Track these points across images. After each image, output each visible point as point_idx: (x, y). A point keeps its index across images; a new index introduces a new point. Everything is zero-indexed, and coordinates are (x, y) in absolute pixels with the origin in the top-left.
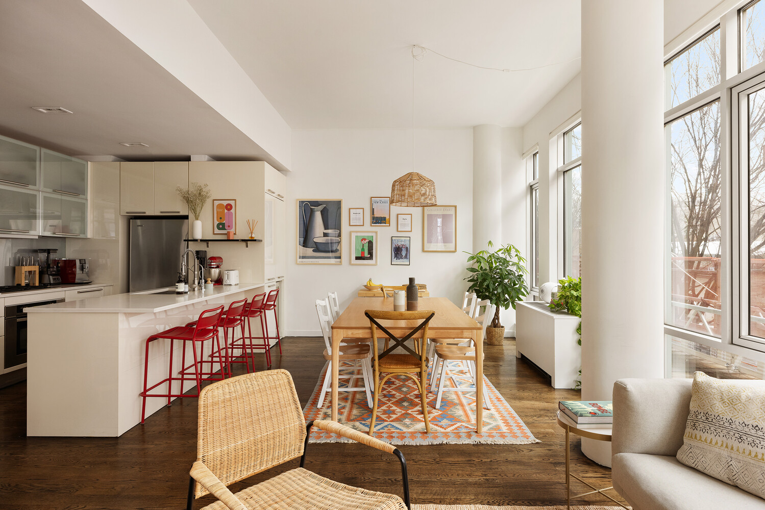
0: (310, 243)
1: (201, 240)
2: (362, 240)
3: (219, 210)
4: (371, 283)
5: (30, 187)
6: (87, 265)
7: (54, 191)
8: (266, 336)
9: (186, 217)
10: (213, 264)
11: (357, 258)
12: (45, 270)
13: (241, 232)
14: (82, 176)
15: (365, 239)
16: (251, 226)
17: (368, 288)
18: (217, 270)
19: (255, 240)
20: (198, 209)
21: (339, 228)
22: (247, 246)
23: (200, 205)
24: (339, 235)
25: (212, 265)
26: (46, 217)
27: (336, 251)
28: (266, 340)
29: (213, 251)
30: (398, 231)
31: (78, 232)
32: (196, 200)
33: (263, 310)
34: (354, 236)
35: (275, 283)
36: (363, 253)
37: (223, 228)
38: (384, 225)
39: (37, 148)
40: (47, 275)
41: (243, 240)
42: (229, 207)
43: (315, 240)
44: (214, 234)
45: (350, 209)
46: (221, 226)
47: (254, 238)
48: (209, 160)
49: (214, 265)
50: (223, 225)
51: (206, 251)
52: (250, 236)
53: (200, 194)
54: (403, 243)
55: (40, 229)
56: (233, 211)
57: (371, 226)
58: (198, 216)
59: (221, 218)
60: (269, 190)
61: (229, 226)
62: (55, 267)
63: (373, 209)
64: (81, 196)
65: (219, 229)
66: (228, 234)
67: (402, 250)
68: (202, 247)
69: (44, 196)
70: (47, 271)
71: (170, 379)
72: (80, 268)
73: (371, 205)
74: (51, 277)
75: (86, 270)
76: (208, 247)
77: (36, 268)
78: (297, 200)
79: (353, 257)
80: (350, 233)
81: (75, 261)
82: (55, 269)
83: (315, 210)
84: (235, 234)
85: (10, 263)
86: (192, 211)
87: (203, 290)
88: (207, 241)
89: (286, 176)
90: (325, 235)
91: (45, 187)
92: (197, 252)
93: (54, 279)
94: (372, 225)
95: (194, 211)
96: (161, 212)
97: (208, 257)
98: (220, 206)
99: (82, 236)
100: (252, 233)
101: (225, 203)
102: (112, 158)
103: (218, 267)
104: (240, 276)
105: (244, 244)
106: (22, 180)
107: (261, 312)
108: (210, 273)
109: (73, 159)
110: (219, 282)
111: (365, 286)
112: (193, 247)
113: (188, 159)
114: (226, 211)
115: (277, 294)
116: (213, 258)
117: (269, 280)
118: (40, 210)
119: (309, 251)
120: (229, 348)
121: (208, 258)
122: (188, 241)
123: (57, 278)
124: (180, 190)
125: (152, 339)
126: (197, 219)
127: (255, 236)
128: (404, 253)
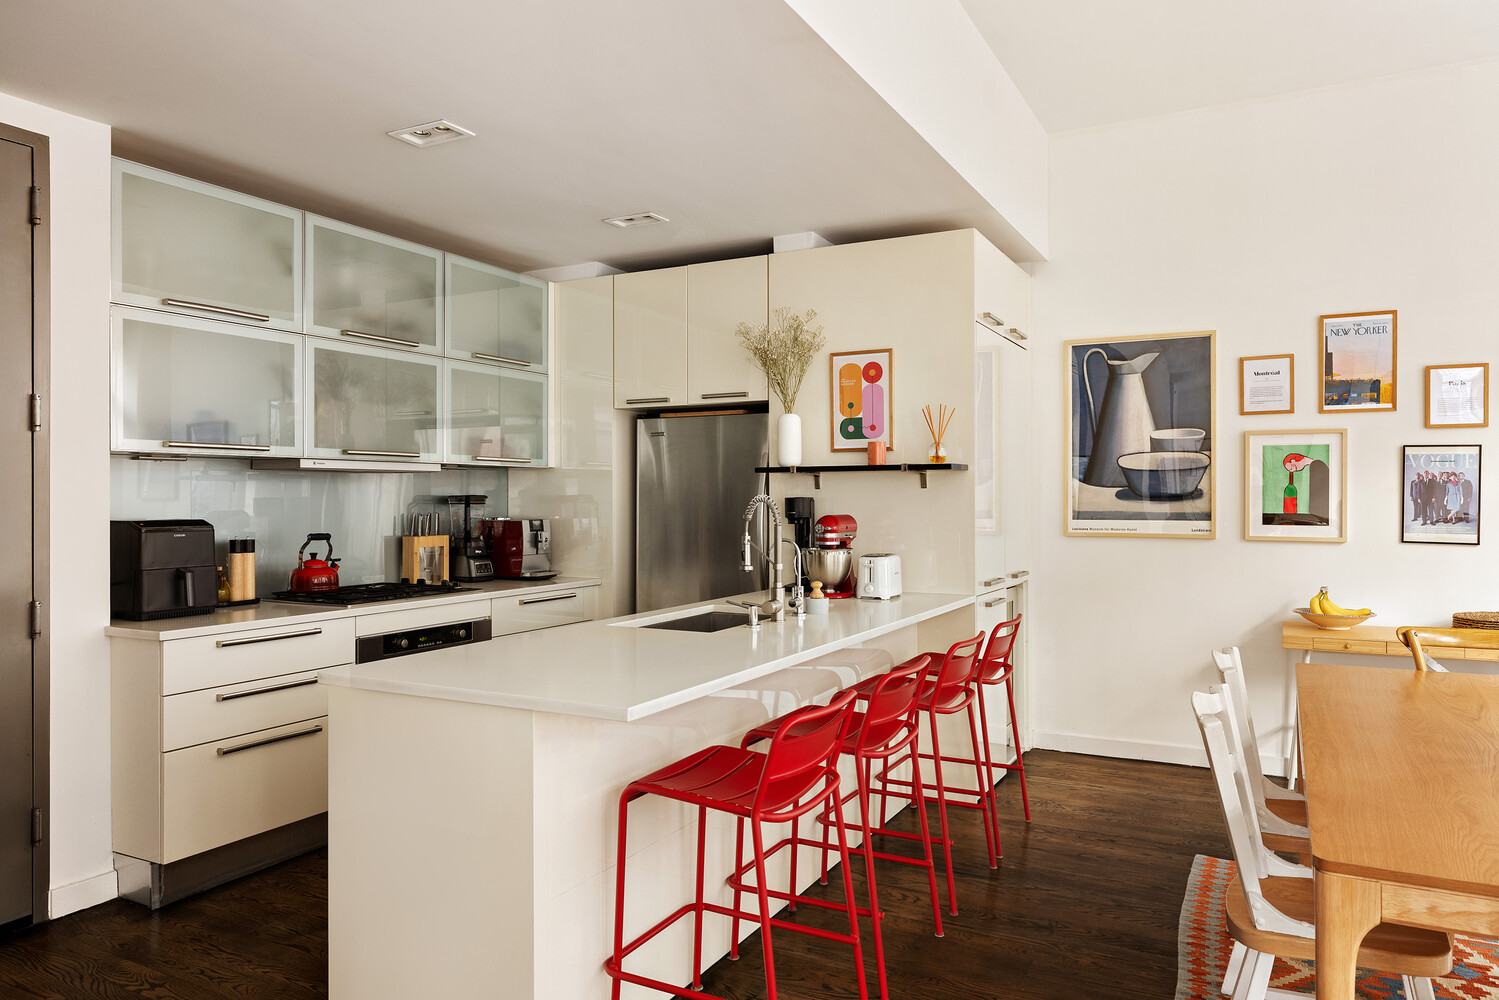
0: (1110, 472)
1: (800, 470)
2: (1288, 459)
3: (847, 383)
4: (1325, 603)
5: (422, 347)
6: (545, 535)
7: (476, 356)
8: (983, 758)
9: (762, 408)
10: (829, 536)
11: (1268, 519)
12: (462, 544)
13: (905, 442)
14: (535, 318)
15: (1298, 457)
16: (934, 424)
17: (1316, 620)
18: (841, 555)
19: (948, 467)
20: (791, 382)
21: (1206, 426)
22: (924, 485)
23: (797, 371)
24: (1206, 445)
25: (827, 540)
26: (456, 423)
27: (1196, 494)
28: (984, 769)
29: (830, 498)
30: (1427, 424)
31: (526, 455)
32: (785, 358)
33: (974, 686)
34: (1256, 446)
35: (1003, 594)
36: (1291, 501)
37: (858, 434)
38: (1374, 405)
39: (436, 254)
40: (465, 558)
41: (913, 468)
42: (873, 373)
43: (1125, 462)
44: (834, 451)
45: (1241, 361)
46: (853, 428)
47: (943, 459)
48: (819, 245)
49: (832, 540)
50: (858, 423)
51: (811, 500)
52: (933, 453)
53: (796, 339)
54: (1449, 467)
55: (443, 447)
56: (883, 382)
57: (1321, 411)
58: (792, 401)
59: (851, 405)
60: (987, 315)
61: (873, 428)
62: (481, 538)
63: (1329, 356)
64: (533, 367)
65: (847, 435)
66: (870, 450)
67: (1445, 492)
68: (801, 488)
69: (453, 370)
70: (466, 548)
71: (698, 907)
72: (531, 542)
73: (1322, 341)
74: (472, 561)
75: (543, 546)
76: (817, 486)
77: (444, 541)
78: (1066, 343)
79: (1255, 516)
80: (1244, 438)
81: (519, 524)
82: (481, 544)
83: (1124, 370)
84: (889, 449)
85: (394, 530)
86: (777, 387)
87: (802, 617)
88: (814, 471)
89: (1031, 273)
90: (1157, 446)
91: (454, 347)
92: (791, 503)
93: (479, 568)
94: (1326, 408)
95: (782, 386)
96: (705, 397)
97: (818, 516)
98: (849, 369)
99: (534, 463)
100: (937, 445)
101: (862, 361)
102: (599, 266)
103: (843, 545)
104: (905, 573)
105: (915, 477)
106: (405, 334)
107: (969, 693)
108: (821, 561)
109: (522, 279)
110: (846, 587)
111: (1305, 613)
112: (781, 489)
113: (766, 248)
114: (865, 384)
115: (1014, 635)
116: (830, 521)
117: (988, 584)
118: (444, 407)
119: (1105, 497)
120: (875, 791)
121: (816, 520)
122: (768, 470)
123: (486, 565)
124: (745, 333)
125: (633, 792)
126: (788, 410)
127: (947, 455)
128: (1453, 503)
